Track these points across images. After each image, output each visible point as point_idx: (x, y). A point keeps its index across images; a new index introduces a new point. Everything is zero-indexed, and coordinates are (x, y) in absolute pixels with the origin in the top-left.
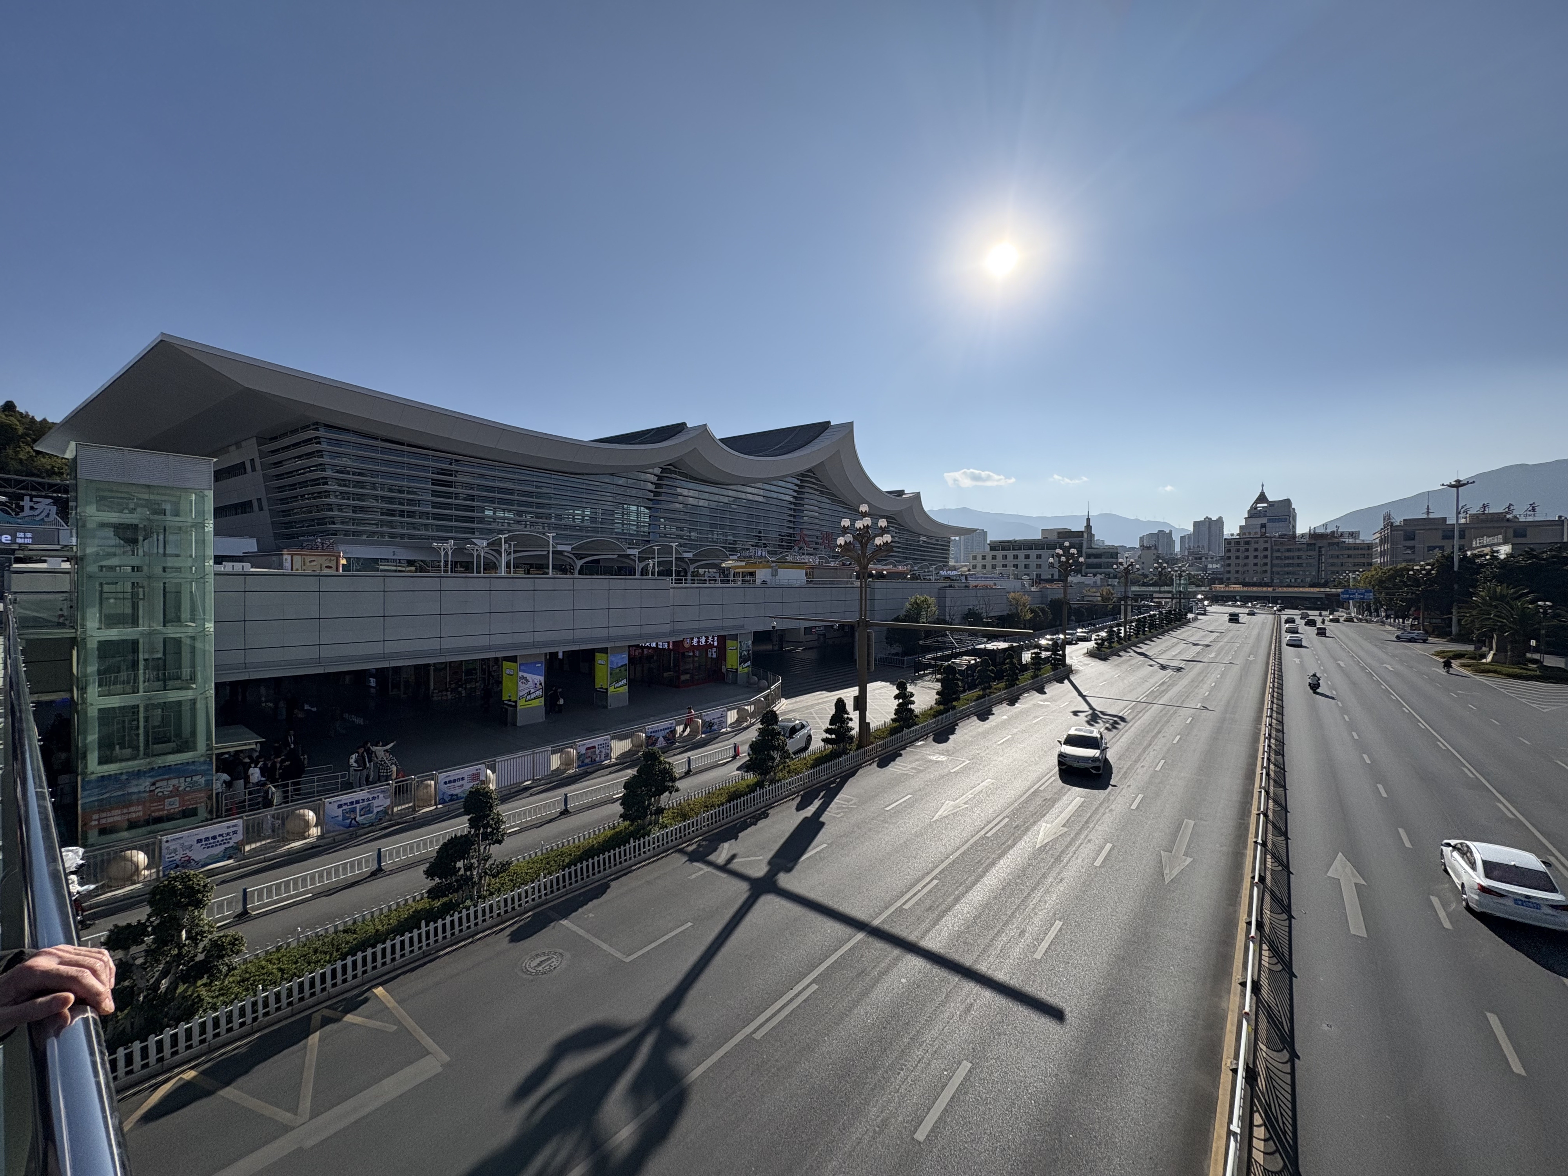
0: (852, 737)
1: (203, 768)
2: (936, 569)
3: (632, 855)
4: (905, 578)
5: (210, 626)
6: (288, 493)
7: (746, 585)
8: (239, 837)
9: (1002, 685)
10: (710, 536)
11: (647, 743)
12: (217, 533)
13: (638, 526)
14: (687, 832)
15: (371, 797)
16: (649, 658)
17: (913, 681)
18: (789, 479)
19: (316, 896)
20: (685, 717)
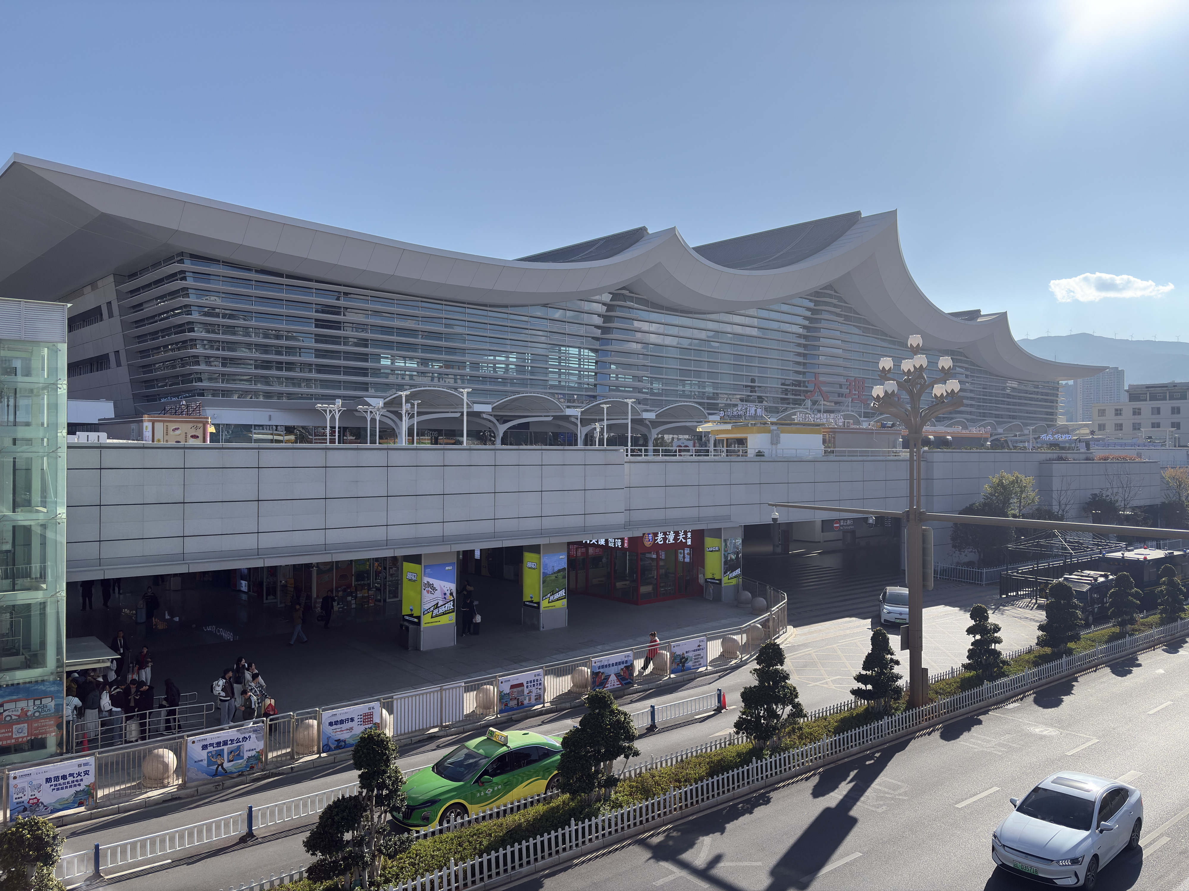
0: (898, 690)
1: (52, 689)
2: (1034, 431)
3: (574, 843)
4: (983, 446)
5: (62, 511)
6: (150, 344)
7: (733, 458)
8: (89, 780)
9: (1155, 618)
10: (680, 388)
11: (594, 682)
12: (72, 395)
13: (580, 376)
14: (650, 815)
15: (241, 737)
16: (596, 560)
17: (999, 605)
18: (798, 301)
19: (177, 863)
20: (645, 647)
